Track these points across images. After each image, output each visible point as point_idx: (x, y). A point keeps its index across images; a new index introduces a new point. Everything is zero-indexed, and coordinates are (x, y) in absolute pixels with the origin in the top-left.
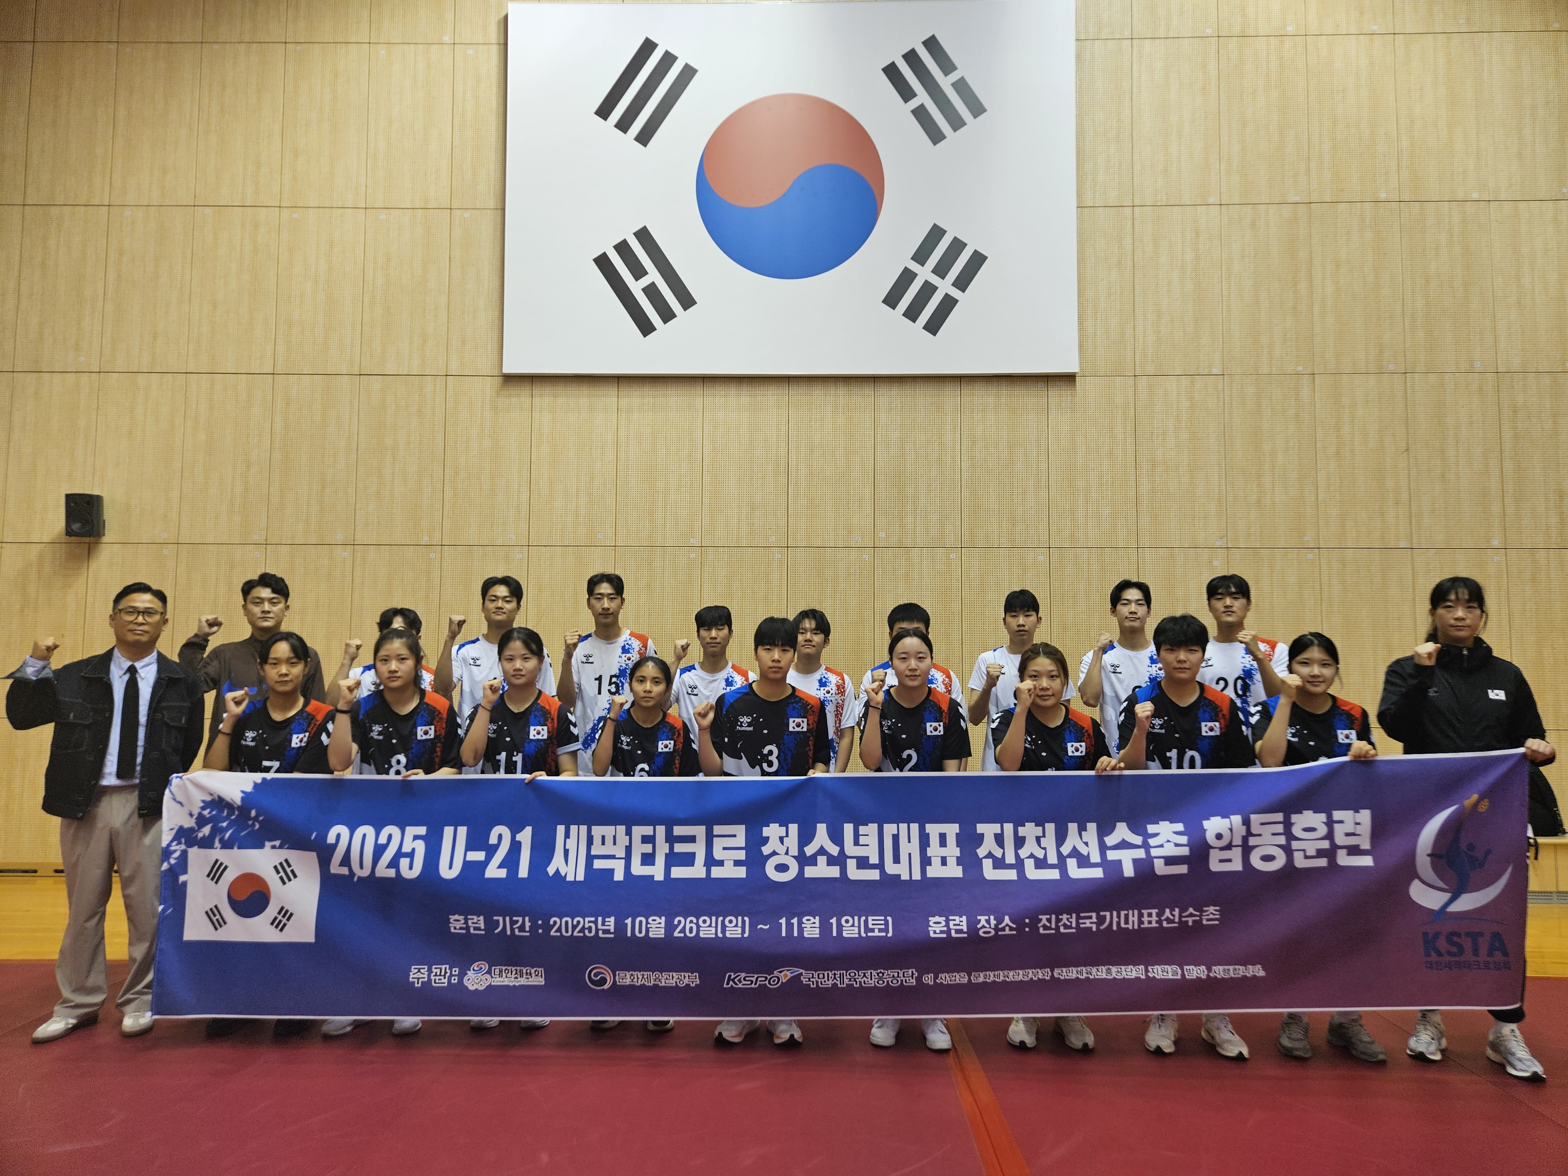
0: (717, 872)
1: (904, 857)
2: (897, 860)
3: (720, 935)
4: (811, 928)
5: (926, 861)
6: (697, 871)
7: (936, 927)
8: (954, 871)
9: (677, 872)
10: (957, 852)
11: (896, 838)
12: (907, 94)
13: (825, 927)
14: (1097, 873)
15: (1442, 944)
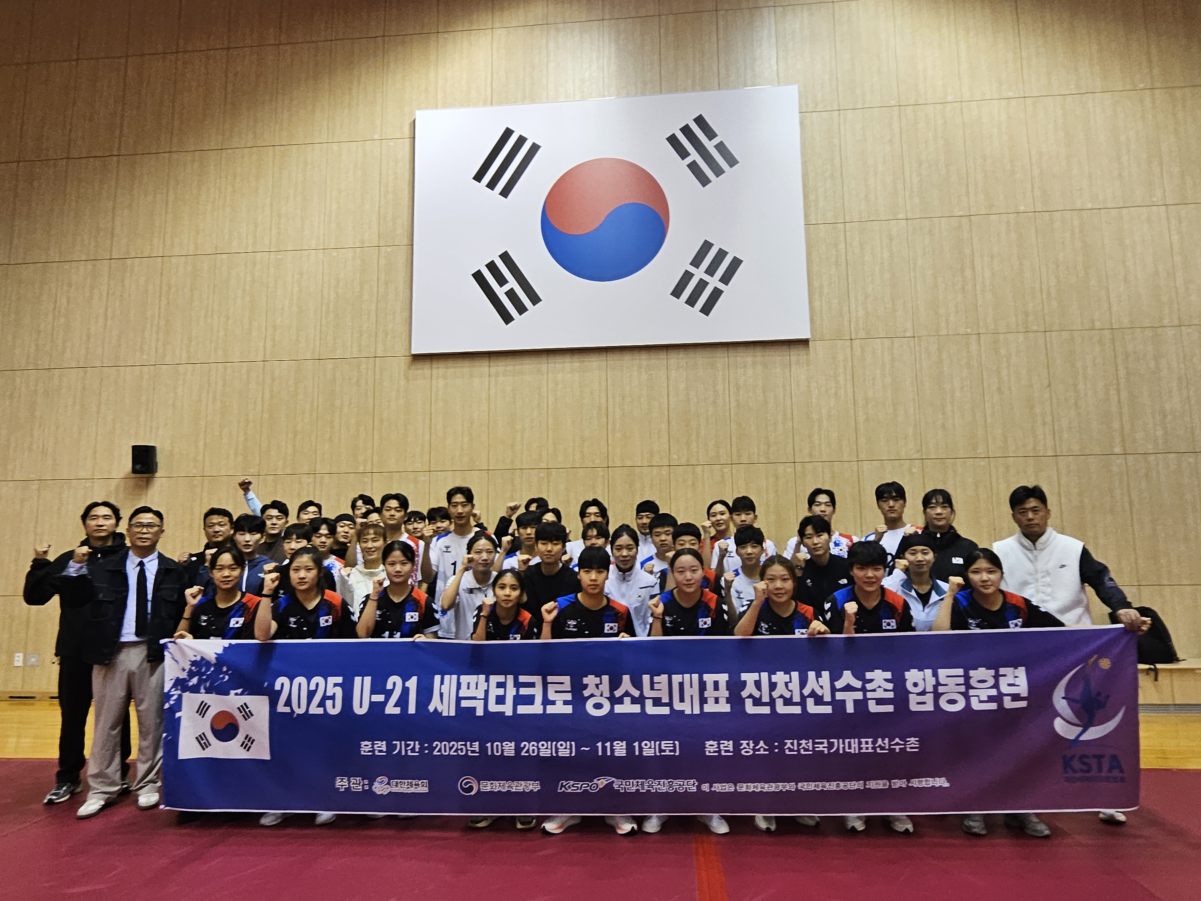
0: (550, 709)
1: (687, 698)
2: (682, 700)
3: (555, 755)
4: (620, 749)
5: (703, 701)
6: (536, 709)
7: (711, 747)
8: (725, 708)
9: (523, 710)
10: (727, 694)
11: (681, 685)
12: (683, 153)
13: (630, 749)
14: (827, 710)
15: (1076, 764)
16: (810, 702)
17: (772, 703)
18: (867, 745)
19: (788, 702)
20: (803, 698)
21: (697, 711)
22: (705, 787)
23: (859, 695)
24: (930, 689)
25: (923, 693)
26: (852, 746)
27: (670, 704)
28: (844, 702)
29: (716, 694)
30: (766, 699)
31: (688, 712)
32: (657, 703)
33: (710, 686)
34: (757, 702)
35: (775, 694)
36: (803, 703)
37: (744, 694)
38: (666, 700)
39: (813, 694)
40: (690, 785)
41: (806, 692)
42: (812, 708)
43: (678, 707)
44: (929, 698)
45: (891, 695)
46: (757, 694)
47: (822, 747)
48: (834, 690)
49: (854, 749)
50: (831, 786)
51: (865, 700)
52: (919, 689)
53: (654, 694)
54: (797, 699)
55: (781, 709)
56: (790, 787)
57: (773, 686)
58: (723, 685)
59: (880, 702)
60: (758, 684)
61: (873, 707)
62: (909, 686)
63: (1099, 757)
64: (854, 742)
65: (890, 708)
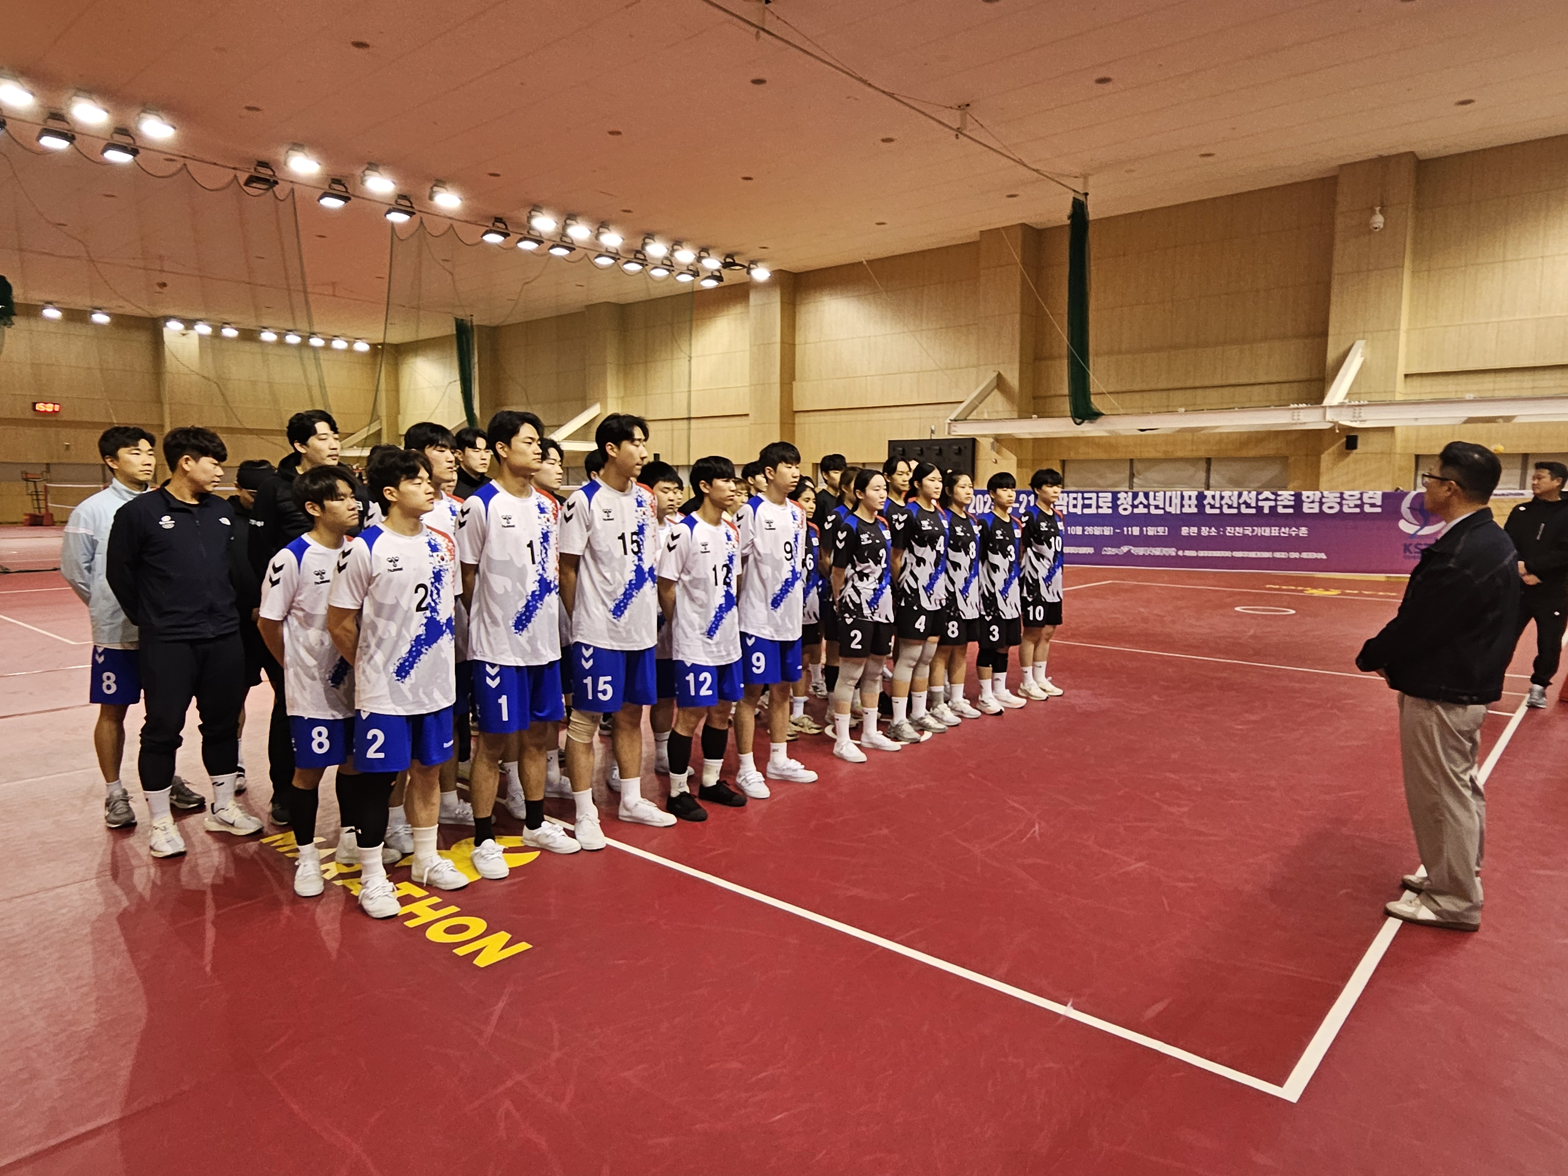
0: (1100, 511)
1: (1173, 504)
2: (1170, 506)
3: (1102, 534)
4: (1136, 531)
5: (1182, 506)
6: (1093, 511)
7: (1185, 531)
8: (1194, 510)
9: (1086, 511)
10: (1196, 502)
11: (1171, 498)
13: (1141, 531)
14: (1253, 511)
16: (1243, 507)
17: (1221, 508)
18: (1275, 531)
19: (1230, 507)
20: (1239, 504)
21: (1178, 512)
22: (1180, 553)
23: (1272, 503)
24: (1317, 499)
25: (1313, 502)
26: (1266, 531)
27: (1164, 509)
28: (1262, 507)
29: (1190, 502)
30: (1217, 505)
31: (1173, 512)
32: (1157, 507)
33: (1186, 498)
34: (1212, 507)
35: (1223, 502)
36: (1239, 508)
37: (1205, 502)
38: (1161, 506)
39: (1245, 503)
40: (1172, 552)
41: (1241, 501)
42: (1244, 510)
43: (1168, 509)
44: (1316, 506)
45: (1292, 503)
46: (1212, 502)
47: (1248, 531)
48: (1257, 500)
49: (1267, 534)
50: (1252, 555)
51: (1276, 506)
52: (1310, 500)
53: (1156, 503)
54: (1235, 505)
55: (1226, 510)
56: (1228, 554)
57: (1222, 498)
58: (1194, 498)
59: (1285, 507)
60: (1213, 497)
61: (1280, 510)
62: (1304, 498)
64: (1268, 529)
65: (1291, 511)
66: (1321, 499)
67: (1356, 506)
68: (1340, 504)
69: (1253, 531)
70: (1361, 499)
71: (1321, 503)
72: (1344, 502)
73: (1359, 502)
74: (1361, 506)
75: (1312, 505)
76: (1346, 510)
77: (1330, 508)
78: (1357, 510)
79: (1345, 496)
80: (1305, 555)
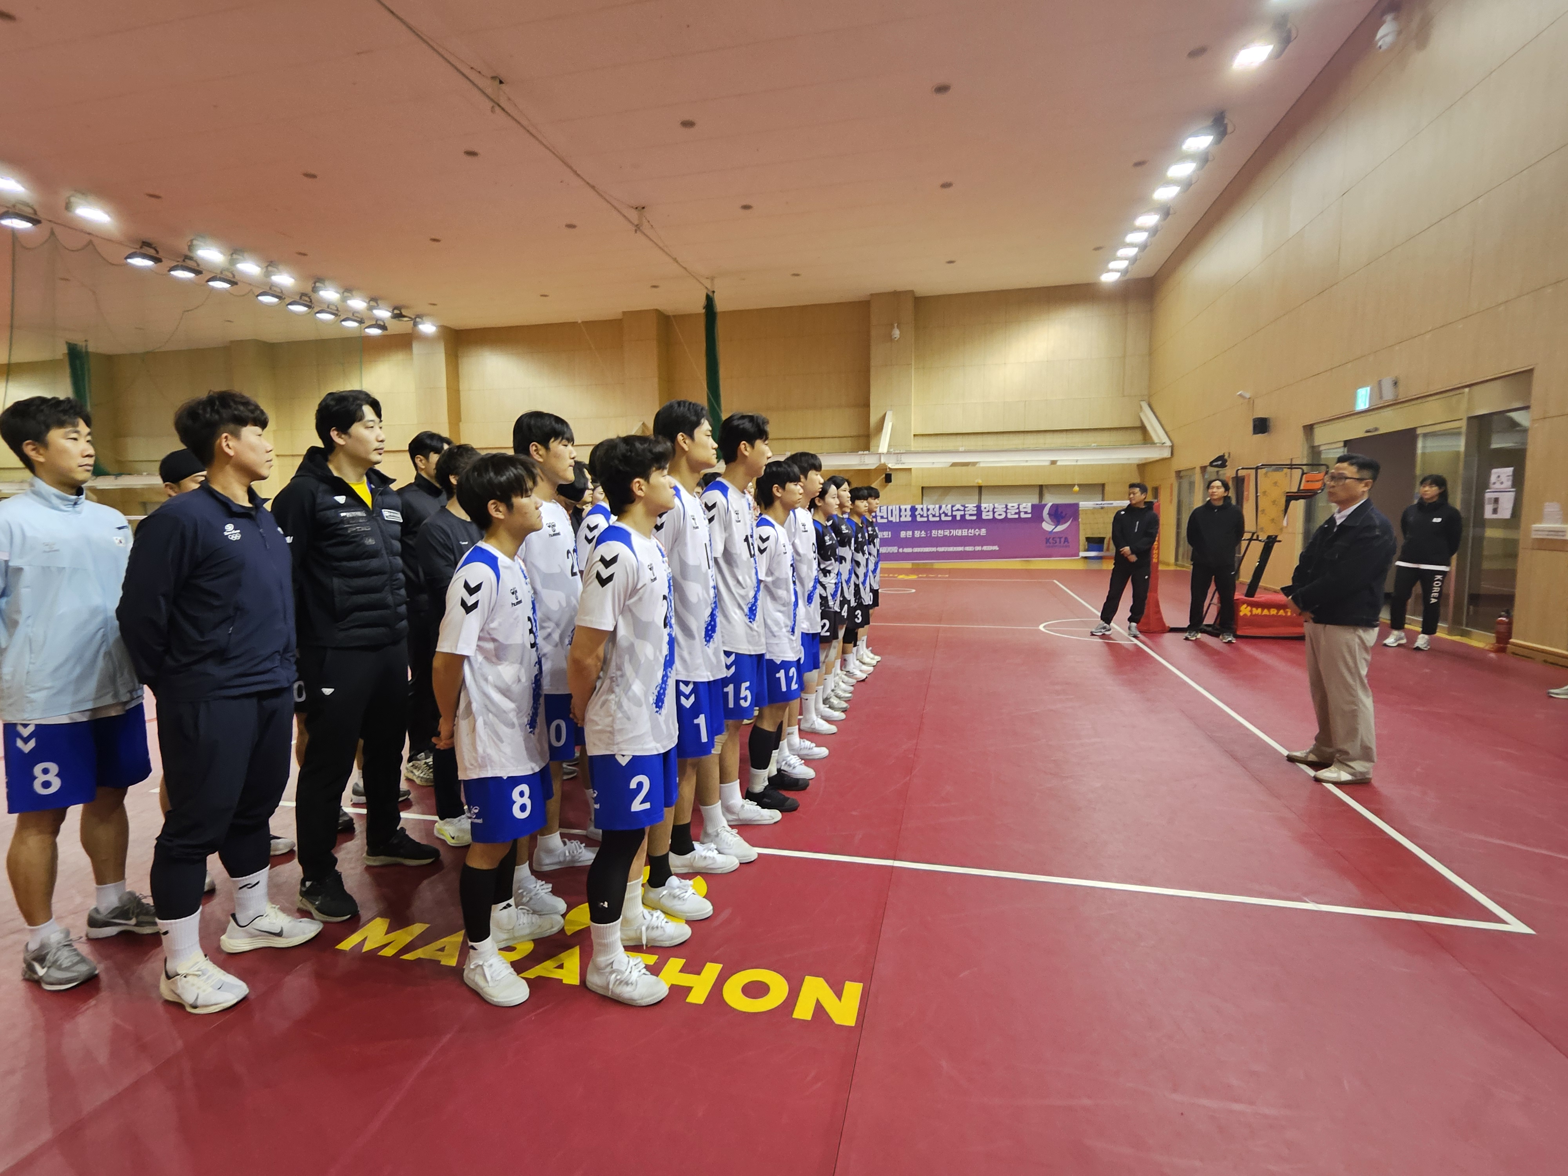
2: (892, 516)
5: (900, 516)
7: (903, 534)
14: (950, 518)
15: (1051, 540)
16: (943, 515)
17: (928, 516)
18: (965, 532)
19: (934, 516)
20: (940, 514)
21: (898, 521)
22: (901, 550)
23: (962, 513)
24: (991, 509)
25: (988, 511)
26: (958, 532)
27: (887, 518)
28: (956, 516)
29: (906, 513)
30: (925, 515)
31: (894, 521)
32: (882, 517)
33: (903, 510)
34: (922, 516)
35: (929, 513)
37: (917, 513)
38: (885, 516)
39: (944, 512)
40: (894, 549)
41: (941, 512)
42: (944, 518)
43: (890, 519)
44: (991, 513)
45: (975, 512)
46: (922, 514)
47: (947, 533)
48: (952, 511)
49: (960, 534)
50: (951, 549)
51: (965, 515)
52: (987, 510)
53: (881, 514)
54: (937, 514)
55: (931, 519)
56: (934, 549)
57: (928, 510)
58: (908, 510)
59: (971, 515)
60: (922, 509)
61: (968, 517)
62: (983, 509)
63: (1060, 538)
64: (960, 531)
65: (974, 518)
66: (993, 509)
67: (1016, 513)
68: (1006, 512)
69: (950, 532)
70: (1018, 508)
71: (994, 513)
72: (1008, 511)
73: (1017, 511)
74: (1019, 513)
75: (988, 514)
76: (1009, 516)
77: (1000, 515)
78: (1017, 516)
79: (1008, 507)
80: (985, 548)
